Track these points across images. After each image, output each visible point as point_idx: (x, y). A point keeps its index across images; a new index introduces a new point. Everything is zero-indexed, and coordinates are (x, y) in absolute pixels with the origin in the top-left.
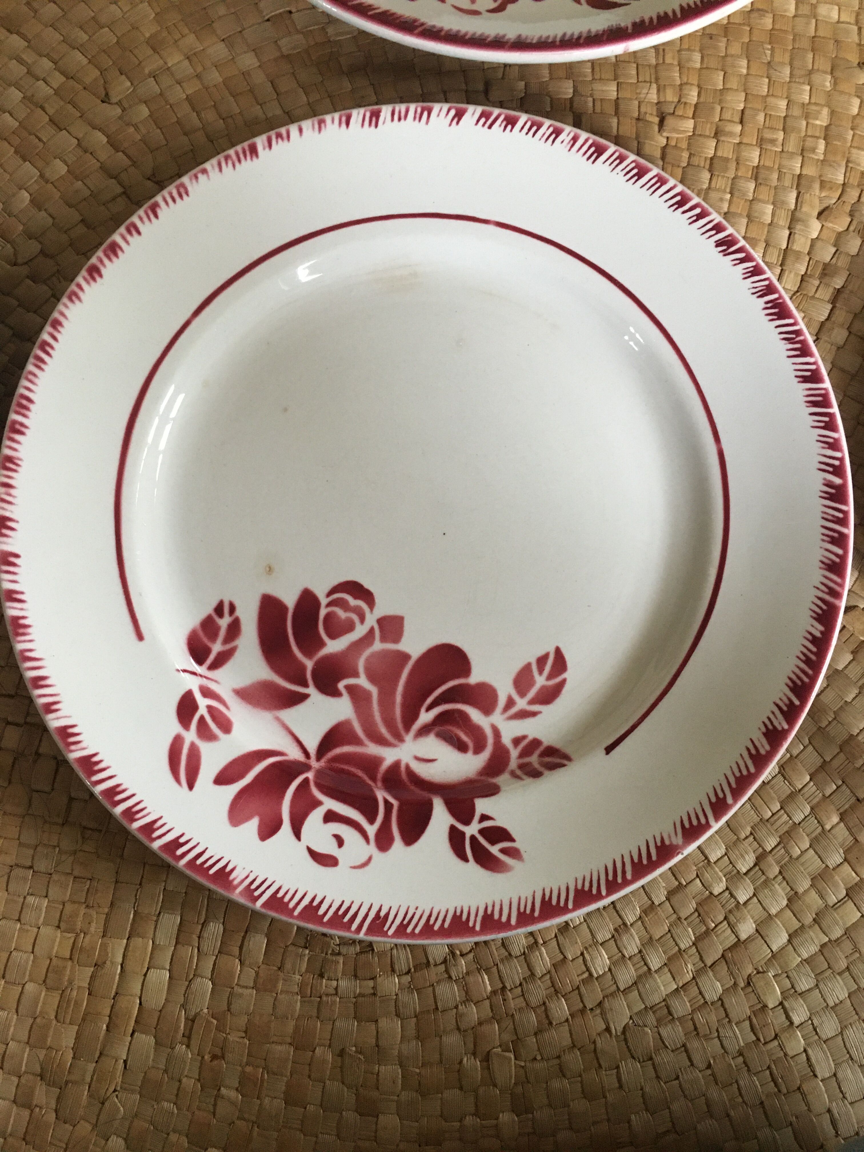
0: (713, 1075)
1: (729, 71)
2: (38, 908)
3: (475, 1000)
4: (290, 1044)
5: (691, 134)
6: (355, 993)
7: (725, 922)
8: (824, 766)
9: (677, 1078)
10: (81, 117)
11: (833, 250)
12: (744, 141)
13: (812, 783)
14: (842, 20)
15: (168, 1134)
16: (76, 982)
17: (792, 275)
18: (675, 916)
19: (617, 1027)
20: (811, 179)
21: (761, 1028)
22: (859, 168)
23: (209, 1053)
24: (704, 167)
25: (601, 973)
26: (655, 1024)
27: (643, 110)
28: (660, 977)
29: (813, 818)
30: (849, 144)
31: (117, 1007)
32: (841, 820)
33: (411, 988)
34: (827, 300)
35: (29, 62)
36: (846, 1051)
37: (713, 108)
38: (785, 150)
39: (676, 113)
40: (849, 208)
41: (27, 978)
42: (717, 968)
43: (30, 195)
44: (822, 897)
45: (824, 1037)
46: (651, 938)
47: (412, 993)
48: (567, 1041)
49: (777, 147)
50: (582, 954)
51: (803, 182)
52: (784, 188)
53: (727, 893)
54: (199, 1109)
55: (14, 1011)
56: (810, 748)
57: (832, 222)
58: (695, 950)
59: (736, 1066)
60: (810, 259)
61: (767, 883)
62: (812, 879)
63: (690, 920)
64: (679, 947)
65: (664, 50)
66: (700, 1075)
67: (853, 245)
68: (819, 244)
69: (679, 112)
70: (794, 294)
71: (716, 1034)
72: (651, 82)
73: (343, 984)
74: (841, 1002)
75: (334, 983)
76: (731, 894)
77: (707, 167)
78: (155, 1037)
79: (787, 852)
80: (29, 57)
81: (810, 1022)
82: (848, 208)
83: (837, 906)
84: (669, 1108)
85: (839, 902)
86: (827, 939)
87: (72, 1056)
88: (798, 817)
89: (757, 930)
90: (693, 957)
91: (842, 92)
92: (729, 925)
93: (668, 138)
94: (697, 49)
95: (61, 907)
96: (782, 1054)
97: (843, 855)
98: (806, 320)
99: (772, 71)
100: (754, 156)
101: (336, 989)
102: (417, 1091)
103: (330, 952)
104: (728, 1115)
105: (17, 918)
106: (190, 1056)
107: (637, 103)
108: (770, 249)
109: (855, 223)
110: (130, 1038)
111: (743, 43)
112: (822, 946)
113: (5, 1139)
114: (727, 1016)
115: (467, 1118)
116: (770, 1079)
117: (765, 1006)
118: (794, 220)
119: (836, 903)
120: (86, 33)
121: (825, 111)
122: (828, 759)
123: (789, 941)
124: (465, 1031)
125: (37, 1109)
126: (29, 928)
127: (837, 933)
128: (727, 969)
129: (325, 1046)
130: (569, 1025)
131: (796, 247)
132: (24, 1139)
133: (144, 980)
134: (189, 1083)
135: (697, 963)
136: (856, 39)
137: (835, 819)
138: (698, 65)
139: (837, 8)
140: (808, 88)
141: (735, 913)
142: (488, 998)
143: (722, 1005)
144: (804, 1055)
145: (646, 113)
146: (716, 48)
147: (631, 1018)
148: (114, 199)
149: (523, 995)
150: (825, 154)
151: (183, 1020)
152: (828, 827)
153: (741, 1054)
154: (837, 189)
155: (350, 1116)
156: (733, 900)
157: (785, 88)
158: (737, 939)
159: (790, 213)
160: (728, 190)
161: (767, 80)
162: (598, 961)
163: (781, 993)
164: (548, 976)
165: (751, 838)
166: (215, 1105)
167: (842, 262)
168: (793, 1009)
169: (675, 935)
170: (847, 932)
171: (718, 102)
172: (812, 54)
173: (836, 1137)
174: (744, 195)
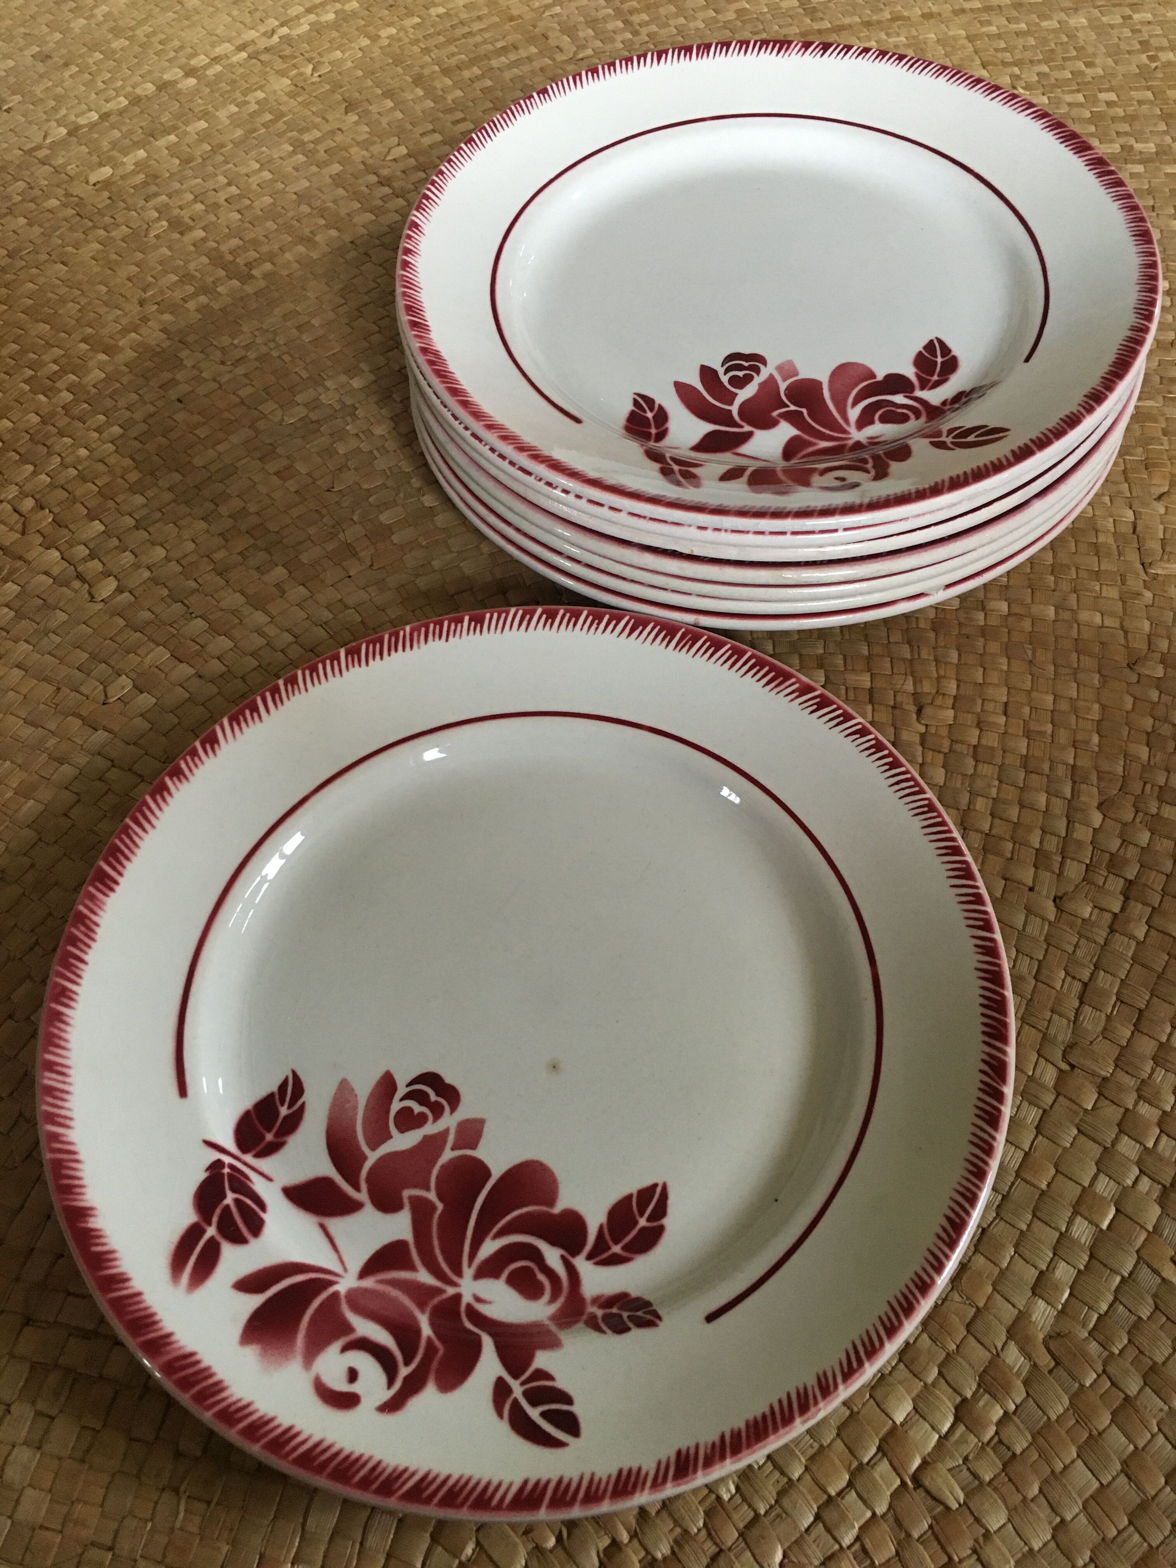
27: (899, 699)
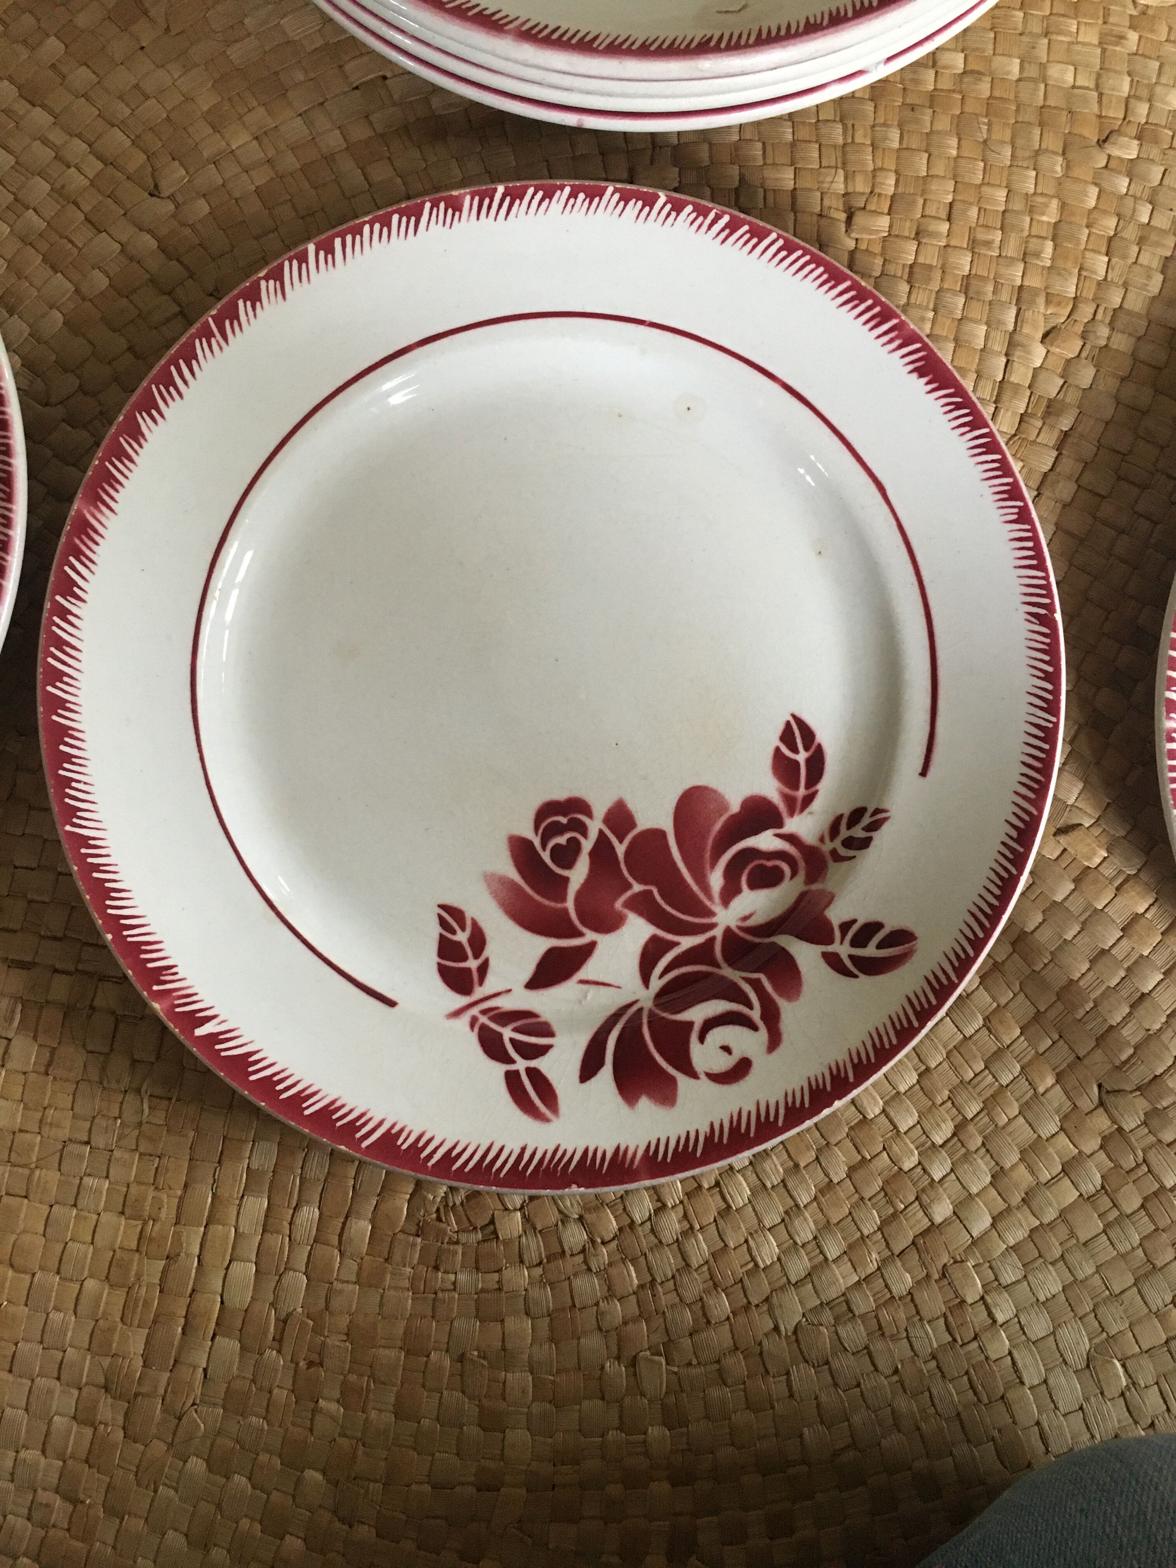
0: (901, 1382)
1: (935, 152)
2: (98, 1191)
3: (618, 1294)
4: (401, 1348)
5: (886, 234)
6: (476, 1288)
7: (917, 1203)
8: (1038, 1016)
9: (858, 1385)
10: (125, 214)
11: (1061, 382)
12: (952, 243)
13: (1022, 1038)
14: (1078, 84)
15: (258, 1455)
16: (145, 1277)
17: (1009, 414)
18: (857, 1196)
19: (787, 1325)
20: (1035, 292)
21: (958, 1327)
22: (1094, 276)
23: (305, 1360)
24: (901, 277)
25: (769, 1263)
26: (833, 1321)
28: (838, 1267)
29: (1024, 1080)
30: (1083, 247)
31: (194, 1306)
32: (1057, 1081)
33: (542, 1282)
34: (1051, 445)
35: (57, 143)
36: (1059, 1355)
37: (914, 202)
38: (1004, 254)
39: (868, 208)
40: (1082, 329)
41: (86, 1273)
42: (905, 1257)
43: (63, 315)
44: (1032, 1172)
45: (1034, 1339)
46: (828, 1222)
47: (545, 1287)
48: (728, 1342)
49: (993, 251)
50: (746, 1241)
51: (1025, 295)
52: (1002, 304)
53: (919, 1169)
54: (294, 1424)
55: (72, 1312)
56: (1021, 996)
57: (1059, 347)
58: (881, 1236)
59: (928, 1371)
60: (1032, 393)
61: (967, 1157)
62: (1021, 1152)
63: (874, 1201)
64: (861, 1233)
65: (853, 126)
66: (886, 1383)
67: (1086, 375)
68: (1043, 375)
69: (872, 207)
70: (1010, 439)
71: (905, 1335)
72: (837, 168)
73: (463, 1277)
74: (1054, 1296)
75: (452, 1277)
76: (924, 1170)
77: (906, 277)
78: (240, 1341)
79: (992, 1120)
80: (57, 137)
81: (1016, 1319)
82: (1079, 329)
83: (1050, 1183)
84: (848, 1420)
85: (1053, 1179)
86: (1038, 1223)
87: (142, 1364)
88: (1005, 1079)
89: (954, 1212)
90: (877, 1245)
91: (1077, 180)
92: (921, 1206)
93: (857, 240)
94: (896, 123)
95: (125, 1189)
96: (982, 1357)
97: (1059, 1124)
98: (1025, 470)
99: (988, 153)
100: (963, 263)
101: (454, 1283)
102: (550, 1402)
103: (446, 1241)
104: (918, 1429)
105: (73, 1203)
106: (282, 1363)
107: (819, 194)
108: (982, 383)
109: (1088, 347)
110: (210, 1343)
111: (953, 116)
112: (1032, 1231)
113: (64, 1462)
114: (918, 1313)
115: (611, 1433)
116: (969, 1386)
117: (963, 1301)
118: (1012, 344)
119: (1050, 1181)
120: (127, 105)
121: (1054, 204)
122: (1042, 1009)
123: (993, 1225)
124: (607, 1331)
125: (103, 1426)
126: (87, 1214)
127: (1050, 1215)
128: (918, 1258)
129: (442, 1351)
130: (731, 1325)
131: (1014, 378)
132: (87, 1461)
133: (226, 1274)
134: (281, 1395)
135: (883, 1250)
136: (1095, 108)
137: (1050, 1080)
138: (896, 145)
139: (1072, 68)
140: (1034, 173)
141: (928, 1192)
142: (634, 1293)
143: (912, 1300)
144: (1009, 1358)
145: (830, 208)
146: (917, 121)
147: (804, 1315)
148: (168, 320)
149: (676, 1290)
150: (1053, 259)
151: (273, 1321)
152: (1041, 1090)
153: (934, 1357)
154: (1067, 304)
155: (473, 1431)
156: (926, 1177)
157: (1005, 174)
158: (930, 1223)
159: (1008, 336)
160: (931, 306)
161: (982, 164)
162: (765, 1250)
163: (983, 1286)
164: (705, 1268)
165: (949, 1104)
166: (312, 1420)
167: (1072, 397)
168: (996, 1305)
169: (856, 1219)
170: (1063, 1214)
171: (920, 193)
172: (1039, 129)
173: (1047, 1453)
174: (951, 312)
